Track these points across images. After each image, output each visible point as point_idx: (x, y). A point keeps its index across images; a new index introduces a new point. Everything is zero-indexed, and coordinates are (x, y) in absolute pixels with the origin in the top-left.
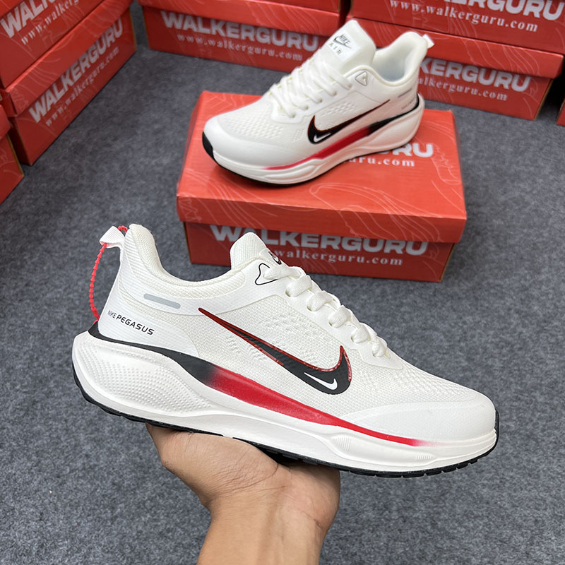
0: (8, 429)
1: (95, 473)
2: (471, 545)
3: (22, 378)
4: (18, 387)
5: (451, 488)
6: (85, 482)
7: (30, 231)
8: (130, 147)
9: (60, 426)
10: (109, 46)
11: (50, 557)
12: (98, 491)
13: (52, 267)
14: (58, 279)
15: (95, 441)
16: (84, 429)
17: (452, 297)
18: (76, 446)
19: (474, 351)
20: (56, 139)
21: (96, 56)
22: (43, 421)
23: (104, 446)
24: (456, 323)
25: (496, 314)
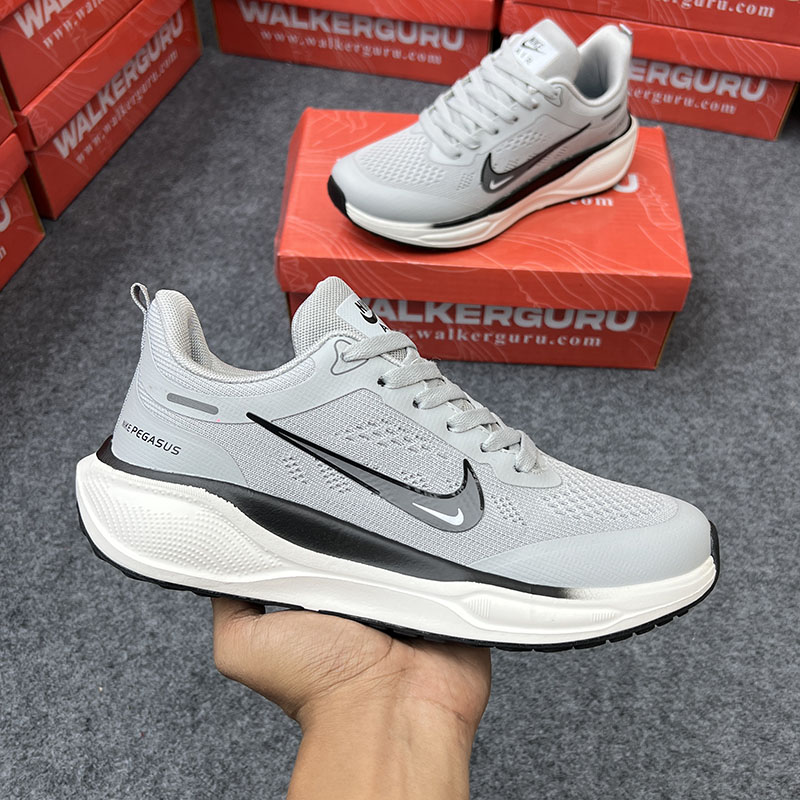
0: (34, 599)
1: (166, 659)
2: (719, 747)
3: (51, 525)
4: (46, 538)
5: (686, 664)
6: (150, 673)
7: (56, 313)
8: (197, 190)
9: (110, 593)
10: (164, 48)
11: (104, 783)
12: (171, 685)
13: (90, 364)
14: (100, 380)
15: (164, 613)
16: (146, 596)
17: (672, 391)
18: (135, 620)
19: (707, 467)
20: (91, 182)
21: (147, 64)
22: (85, 586)
23: (178, 620)
24: (680, 429)
25: (737, 414)
